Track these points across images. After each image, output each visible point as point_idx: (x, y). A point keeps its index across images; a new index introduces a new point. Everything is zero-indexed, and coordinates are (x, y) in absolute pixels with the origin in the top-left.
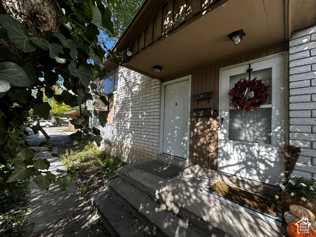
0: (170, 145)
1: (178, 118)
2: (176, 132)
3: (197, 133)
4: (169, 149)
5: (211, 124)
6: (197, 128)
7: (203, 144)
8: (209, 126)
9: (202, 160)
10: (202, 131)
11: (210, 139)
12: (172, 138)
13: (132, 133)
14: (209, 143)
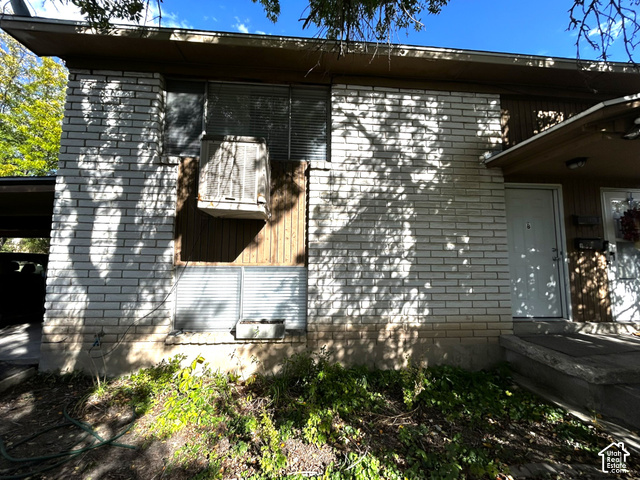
0: (523, 299)
1: (533, 250)
2: (532, 275)
3: (580, 274)
4: (522, 309)
5: (597, 260)
6: (579, 266)
7: (590, 290)
8: (596, 264)
9: (591, 312)
10: (587, 270)
11: (598, 281)
12: (525, 286)
13: (420, 288)
14: (599, 287)
